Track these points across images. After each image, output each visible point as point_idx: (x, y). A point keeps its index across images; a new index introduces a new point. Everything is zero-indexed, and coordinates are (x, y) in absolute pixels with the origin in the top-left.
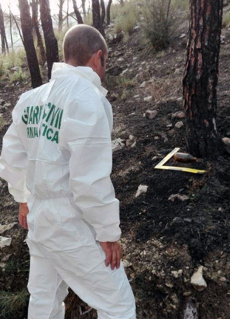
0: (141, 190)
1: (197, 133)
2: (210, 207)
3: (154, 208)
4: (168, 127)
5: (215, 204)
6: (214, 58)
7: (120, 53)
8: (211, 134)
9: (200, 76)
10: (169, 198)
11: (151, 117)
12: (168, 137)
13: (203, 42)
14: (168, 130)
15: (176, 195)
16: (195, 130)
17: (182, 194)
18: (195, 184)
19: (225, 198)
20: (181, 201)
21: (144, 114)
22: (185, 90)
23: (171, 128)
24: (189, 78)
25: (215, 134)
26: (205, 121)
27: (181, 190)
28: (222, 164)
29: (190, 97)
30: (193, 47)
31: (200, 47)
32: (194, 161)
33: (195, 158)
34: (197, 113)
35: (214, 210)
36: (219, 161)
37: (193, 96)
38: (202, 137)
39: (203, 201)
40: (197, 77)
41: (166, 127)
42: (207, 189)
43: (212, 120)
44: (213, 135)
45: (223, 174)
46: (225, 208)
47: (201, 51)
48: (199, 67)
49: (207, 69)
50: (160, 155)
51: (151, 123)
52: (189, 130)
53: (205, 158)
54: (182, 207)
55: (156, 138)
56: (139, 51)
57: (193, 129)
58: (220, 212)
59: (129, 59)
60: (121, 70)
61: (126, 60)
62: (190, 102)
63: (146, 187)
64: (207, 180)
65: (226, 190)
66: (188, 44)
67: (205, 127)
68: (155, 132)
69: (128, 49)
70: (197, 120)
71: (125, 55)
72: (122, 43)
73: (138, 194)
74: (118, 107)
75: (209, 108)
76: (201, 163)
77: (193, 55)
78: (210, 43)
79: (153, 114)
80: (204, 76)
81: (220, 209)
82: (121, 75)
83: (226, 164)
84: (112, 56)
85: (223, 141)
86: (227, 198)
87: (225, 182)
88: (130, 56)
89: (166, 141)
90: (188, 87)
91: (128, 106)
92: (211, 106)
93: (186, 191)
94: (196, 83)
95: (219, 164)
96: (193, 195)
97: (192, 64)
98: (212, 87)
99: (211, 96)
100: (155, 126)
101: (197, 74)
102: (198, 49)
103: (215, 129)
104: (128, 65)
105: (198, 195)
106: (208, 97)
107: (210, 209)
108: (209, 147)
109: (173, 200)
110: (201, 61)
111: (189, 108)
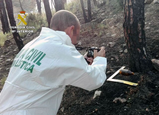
0: (96, 94)
1: (134, 56)
2: (141, 108)
3: (103, 107)
4: (120, 52)
5: (144, 105)
6: (141, 11)
7: (103, 11)
8: (143, 57)
9: (132, 22)
10: (114, 101)
11: (111, 46)
12: (119, 58)
13: (133, 2)
14: (120, 54)
15: (118, 98)
16: (132, 55)
17: (122, 97)
18: (131, 91)
19: (151, 101)
20: (121, 103)
21: (108, 45)
22: (125, 31)
23: (122, 53)
24: (126, 23)
25: (145, 57)
26: (138, 49)
27: (122, 95)
28: (150, 77)
29: (128, 35)
30: (127, 5)
31: (131, 5)
32: (132, 74)
33: (132, 73)
34: (132, 44)
35: (143, 110)
36: (149, 74)
37: (129, 34)
38: (137, 59)
39: (136, 103)
40: (131, 22)
41: (119, 52)
42: (139, 94)
43: (143, 49)
44: (144, 57)
45: (151, 84)
46: (150, 109)
47: (132, 7)
48: (131, 17)
49: (137, 18)
50: (112, 70)
51: (111, 50)
52: (129, 55)
53: (140, 72)
54: (121, 107)
55: (112, 59)
56: (114, 9)
57: (131, 54)
58: (147, 112)
59: (108, 14)
60: (102, 20)
61: (106, 15)
62: (128, 38)
63: (100, 92)
64: (140, 88)
65: (152, 95)
66: (124, 3)
67: (138, 52)
68: (112, 55)
69: (108, 9)
70: (133, 49)
71: (106, 12)
72: (106, 5)
73: (95, 96)
74: (97, 40)
75: (140, 41)
76: (136, 76)
77: (128, 10)
78: (137, 2)
79: (112, 44)
80: (135, 22)
81: (147, 109)
82: (102, 22)
83: (153, 77)
84: (99, 12)
85: (151, 61)
86: (152, 101)
87: (152, 89)
88: (108, 12)
89: (118, 61)
90: (126, 29)
91: (102, 40)
92: (141, 40)
93: (125, 95)
94: (130, 27)
95: (149, 76)
96: (130, 99)
97: (127, 15)
98: (140, 28)
99: (140, 34)
100: (113, 51)
101: (131, 21)
102: (130, 6)
103: (145, 54)
104: (107, 17)
105: (133, 98)
106: (139, 35)
107: (140, 109)
108: (142, 65)
109: (116, 102)
110: (133, 13)
111: (127, 41)
